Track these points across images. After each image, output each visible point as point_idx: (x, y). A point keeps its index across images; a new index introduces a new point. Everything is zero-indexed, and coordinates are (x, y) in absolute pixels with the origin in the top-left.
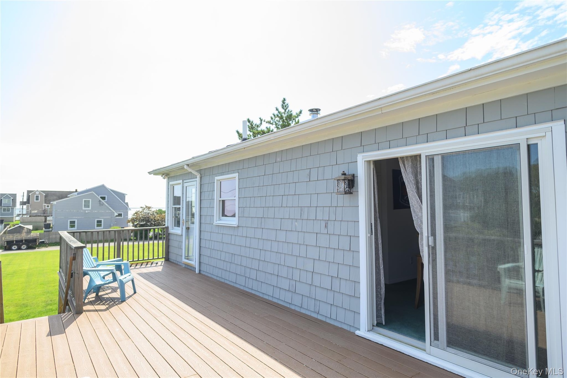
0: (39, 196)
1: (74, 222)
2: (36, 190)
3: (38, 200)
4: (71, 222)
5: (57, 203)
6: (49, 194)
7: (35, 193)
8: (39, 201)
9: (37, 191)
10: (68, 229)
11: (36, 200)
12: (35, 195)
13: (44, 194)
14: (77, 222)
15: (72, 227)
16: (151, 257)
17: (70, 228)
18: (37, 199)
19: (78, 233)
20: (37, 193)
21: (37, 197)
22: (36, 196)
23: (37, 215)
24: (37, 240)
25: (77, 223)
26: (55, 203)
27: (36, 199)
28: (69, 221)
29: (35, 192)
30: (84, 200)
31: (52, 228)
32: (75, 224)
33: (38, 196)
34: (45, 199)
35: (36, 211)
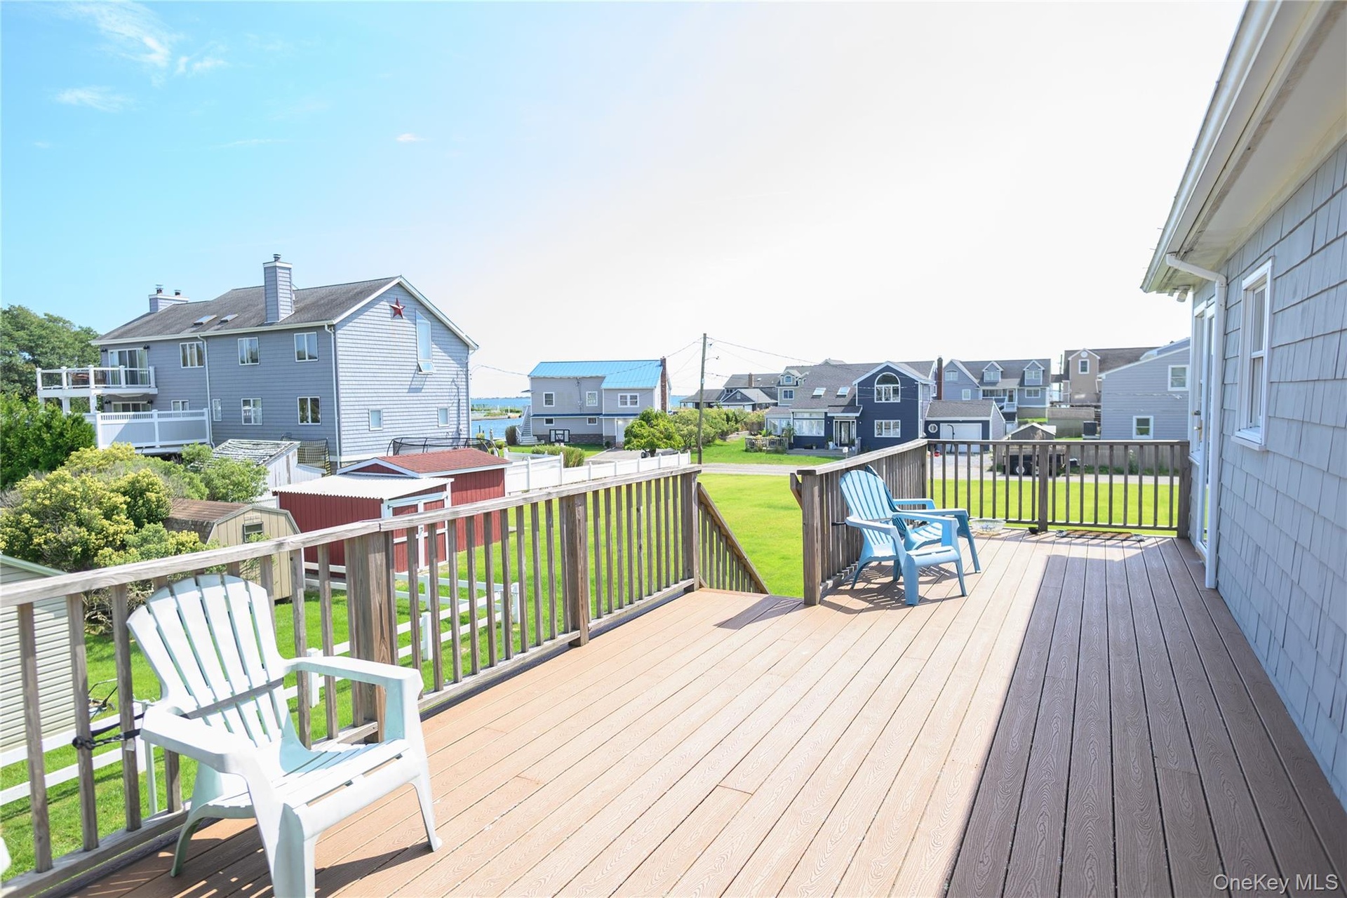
0: (1088, 360)
1: (1146, 422)
2: (1081, 348)
3: (1086, 371)
4: (1140, 422)
5: (1107, 375)
6: (1109, 357)
7: (1079, 357)
8: (1088, 372)
9: (1084, 350)
10: (1134, 438)
11: (1082, 371)
12: (1080, 361)
13: (1099, 358)
14: (1154, 422)
15: (1142, 434)
16: (1132, 522)
17: (1137, 434)
18: (1084, 369)
19: (1153, 447)
20: (1084, 355)
21: (1084, 363)
22: (1082, 362)
23: (1085, 404)
24: (1062, 457)
25: (1154, 425)
26: (1104, 378)
27: (1082, 367)
28: (1135, 418)
29: (1079, 352)
30: (1170, 367)
31: (1100, 433)
32: (1148, 425)
33: (1086, 362)
34: (1101, 367)
35: (1083, 396)
